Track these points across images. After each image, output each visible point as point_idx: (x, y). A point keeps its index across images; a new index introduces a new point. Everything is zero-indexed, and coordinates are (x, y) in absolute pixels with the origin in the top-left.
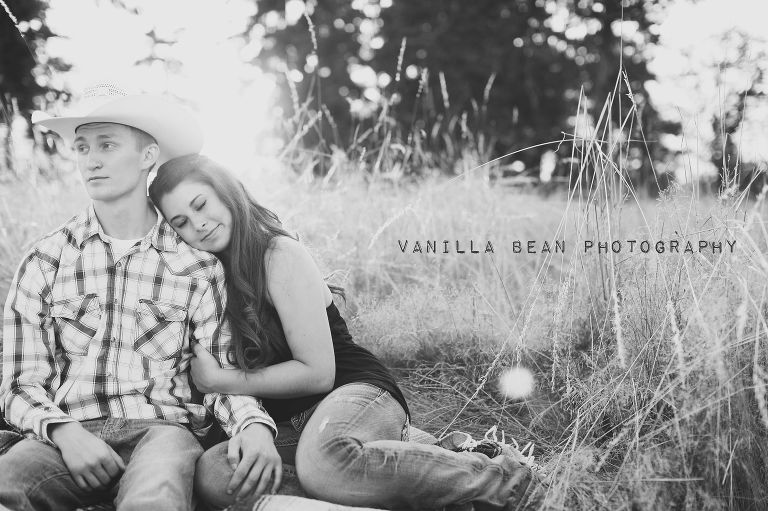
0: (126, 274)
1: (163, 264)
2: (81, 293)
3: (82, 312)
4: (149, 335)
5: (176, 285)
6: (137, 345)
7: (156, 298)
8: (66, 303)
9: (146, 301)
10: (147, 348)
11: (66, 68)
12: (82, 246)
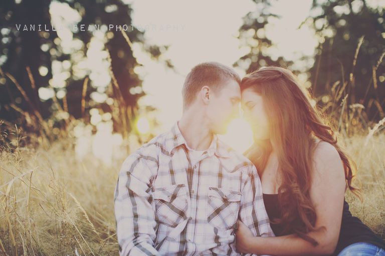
0: (199, 173)
1: (221, 166)
2: (173, 183)
3: (174, 197)
4: (218, 211)
5: (231, 179)
6: (209, 219)
7: (220, 186)
8: (163, 190)
9: (214, 189)
10: (216, 221)
11: (153, 109)
12: (172, 154)
